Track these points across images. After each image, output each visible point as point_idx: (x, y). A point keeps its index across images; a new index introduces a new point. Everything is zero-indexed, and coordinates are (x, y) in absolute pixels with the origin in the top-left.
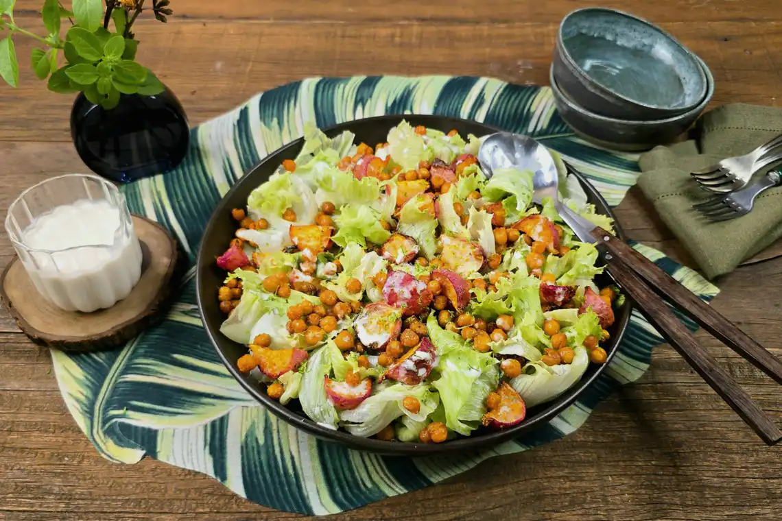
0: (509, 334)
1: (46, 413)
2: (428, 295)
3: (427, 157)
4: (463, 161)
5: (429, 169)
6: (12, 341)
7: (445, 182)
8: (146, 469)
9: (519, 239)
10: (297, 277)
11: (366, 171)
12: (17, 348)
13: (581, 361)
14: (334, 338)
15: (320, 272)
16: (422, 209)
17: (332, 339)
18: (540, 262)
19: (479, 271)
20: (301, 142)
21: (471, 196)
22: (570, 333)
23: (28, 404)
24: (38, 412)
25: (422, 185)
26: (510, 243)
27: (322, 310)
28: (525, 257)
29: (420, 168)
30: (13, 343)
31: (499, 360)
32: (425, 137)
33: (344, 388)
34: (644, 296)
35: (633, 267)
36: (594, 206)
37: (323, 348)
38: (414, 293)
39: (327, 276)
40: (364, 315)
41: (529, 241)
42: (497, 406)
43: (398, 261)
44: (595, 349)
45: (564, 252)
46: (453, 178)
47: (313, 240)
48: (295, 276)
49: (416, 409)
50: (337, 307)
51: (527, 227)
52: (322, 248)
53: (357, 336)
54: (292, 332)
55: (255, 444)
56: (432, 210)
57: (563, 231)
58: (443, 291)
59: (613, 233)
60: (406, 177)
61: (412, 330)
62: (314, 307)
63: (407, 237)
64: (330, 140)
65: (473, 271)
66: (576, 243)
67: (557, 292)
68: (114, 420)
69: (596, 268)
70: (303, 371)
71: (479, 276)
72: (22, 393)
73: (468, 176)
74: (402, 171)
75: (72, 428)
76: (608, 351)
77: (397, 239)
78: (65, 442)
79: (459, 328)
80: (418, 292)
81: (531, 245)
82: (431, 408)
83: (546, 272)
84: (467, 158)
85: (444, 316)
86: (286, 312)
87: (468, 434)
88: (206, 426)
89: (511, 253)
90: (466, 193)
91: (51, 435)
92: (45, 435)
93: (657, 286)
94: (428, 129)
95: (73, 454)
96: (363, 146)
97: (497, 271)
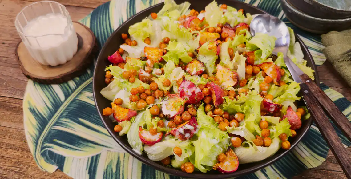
0: (240, 123)
1: (16, 140)
2: (201, 95)
3: (222, 22)
4: (241, 26)
5: (222, 28)
6: (7, 101)
7: (228, 36)
8: (57, 176)
9: (259, 73)
10: (142, 73)
11: (189, 24)
12: (9, 105)
13: (274, 147)
14: (150, 108)
15: (154, 73)
16: (210, 49)
17: (149, 108)
18: (267, 88)
19: (233, 87)
20: (162, 5)
21: (240, 46)
22: (273, 130)
23: (9, 134)
24: (13, 139)
25: (216, 36)
26: (254, 74)
27: (148, 92)
28: (260, 84)
29: (217, 27)
30: (8, 102)
31: (230, 137)
32: (225, 10)
33: (148, 135)
34: (320, 117)
35: (319, 100)
36: (306, 61)
37: (144, 112)
38: (193, 93)
39: (156, 75)
40: (167, 99)
41: (264, 75)
42: (224, 161)
43: (192, 74)
44: (284, 141)
45: (282, 84)
46: (233, 34)
47: (154, 55)
48: (141, 72)
49: (180, 154)
50: (156, 92)
51: (265, 67)
52: (158, 60)
53: (161, 109)
54: (131, 101)
55: (111, 172)
56: (216, 50)
57: (285, 73)
58: (210, 94)
59: (313, 79)
60: (209, 30)
61: (188, 112)
62: (146, 90)
63: (200, 62)
64: (177, 5)
65: (230, 86)
66: (290, 80)
67: (271, 106)
68: (46, 149)
69: (297, 97)
70: (132, 121)
71: (233, 89)
72: (7, 129)
73: (240, 35)
74: (208, 27)
75: (27, 150)
76: (292, 144)
77: (195, 63)
78: (22, 156)
79: (214, 116)
80: (196, 93)
81: (265, 77)
82: (188, 154)
83: (269, 93)
84: (243, 25)
85: (208, 108)
86: (130, 90)
87: (204, 172)
88: (89, 158)
89: (253, 80)
90: (238, 43)
91: (17, 152)
92: (14, 151)
93: (330, 113)
94: (228, 7)
95: (25, 163)
96: (193, 11)
97: (243, 88)
